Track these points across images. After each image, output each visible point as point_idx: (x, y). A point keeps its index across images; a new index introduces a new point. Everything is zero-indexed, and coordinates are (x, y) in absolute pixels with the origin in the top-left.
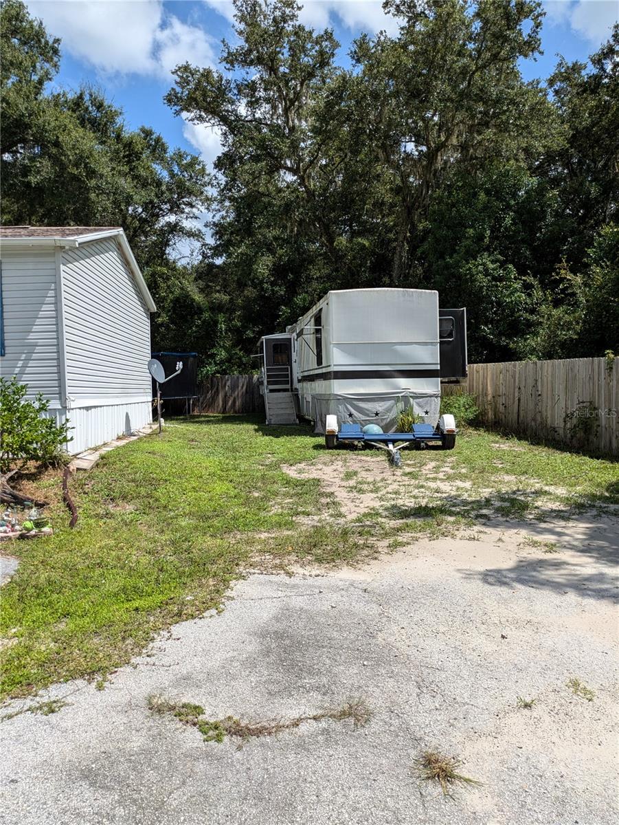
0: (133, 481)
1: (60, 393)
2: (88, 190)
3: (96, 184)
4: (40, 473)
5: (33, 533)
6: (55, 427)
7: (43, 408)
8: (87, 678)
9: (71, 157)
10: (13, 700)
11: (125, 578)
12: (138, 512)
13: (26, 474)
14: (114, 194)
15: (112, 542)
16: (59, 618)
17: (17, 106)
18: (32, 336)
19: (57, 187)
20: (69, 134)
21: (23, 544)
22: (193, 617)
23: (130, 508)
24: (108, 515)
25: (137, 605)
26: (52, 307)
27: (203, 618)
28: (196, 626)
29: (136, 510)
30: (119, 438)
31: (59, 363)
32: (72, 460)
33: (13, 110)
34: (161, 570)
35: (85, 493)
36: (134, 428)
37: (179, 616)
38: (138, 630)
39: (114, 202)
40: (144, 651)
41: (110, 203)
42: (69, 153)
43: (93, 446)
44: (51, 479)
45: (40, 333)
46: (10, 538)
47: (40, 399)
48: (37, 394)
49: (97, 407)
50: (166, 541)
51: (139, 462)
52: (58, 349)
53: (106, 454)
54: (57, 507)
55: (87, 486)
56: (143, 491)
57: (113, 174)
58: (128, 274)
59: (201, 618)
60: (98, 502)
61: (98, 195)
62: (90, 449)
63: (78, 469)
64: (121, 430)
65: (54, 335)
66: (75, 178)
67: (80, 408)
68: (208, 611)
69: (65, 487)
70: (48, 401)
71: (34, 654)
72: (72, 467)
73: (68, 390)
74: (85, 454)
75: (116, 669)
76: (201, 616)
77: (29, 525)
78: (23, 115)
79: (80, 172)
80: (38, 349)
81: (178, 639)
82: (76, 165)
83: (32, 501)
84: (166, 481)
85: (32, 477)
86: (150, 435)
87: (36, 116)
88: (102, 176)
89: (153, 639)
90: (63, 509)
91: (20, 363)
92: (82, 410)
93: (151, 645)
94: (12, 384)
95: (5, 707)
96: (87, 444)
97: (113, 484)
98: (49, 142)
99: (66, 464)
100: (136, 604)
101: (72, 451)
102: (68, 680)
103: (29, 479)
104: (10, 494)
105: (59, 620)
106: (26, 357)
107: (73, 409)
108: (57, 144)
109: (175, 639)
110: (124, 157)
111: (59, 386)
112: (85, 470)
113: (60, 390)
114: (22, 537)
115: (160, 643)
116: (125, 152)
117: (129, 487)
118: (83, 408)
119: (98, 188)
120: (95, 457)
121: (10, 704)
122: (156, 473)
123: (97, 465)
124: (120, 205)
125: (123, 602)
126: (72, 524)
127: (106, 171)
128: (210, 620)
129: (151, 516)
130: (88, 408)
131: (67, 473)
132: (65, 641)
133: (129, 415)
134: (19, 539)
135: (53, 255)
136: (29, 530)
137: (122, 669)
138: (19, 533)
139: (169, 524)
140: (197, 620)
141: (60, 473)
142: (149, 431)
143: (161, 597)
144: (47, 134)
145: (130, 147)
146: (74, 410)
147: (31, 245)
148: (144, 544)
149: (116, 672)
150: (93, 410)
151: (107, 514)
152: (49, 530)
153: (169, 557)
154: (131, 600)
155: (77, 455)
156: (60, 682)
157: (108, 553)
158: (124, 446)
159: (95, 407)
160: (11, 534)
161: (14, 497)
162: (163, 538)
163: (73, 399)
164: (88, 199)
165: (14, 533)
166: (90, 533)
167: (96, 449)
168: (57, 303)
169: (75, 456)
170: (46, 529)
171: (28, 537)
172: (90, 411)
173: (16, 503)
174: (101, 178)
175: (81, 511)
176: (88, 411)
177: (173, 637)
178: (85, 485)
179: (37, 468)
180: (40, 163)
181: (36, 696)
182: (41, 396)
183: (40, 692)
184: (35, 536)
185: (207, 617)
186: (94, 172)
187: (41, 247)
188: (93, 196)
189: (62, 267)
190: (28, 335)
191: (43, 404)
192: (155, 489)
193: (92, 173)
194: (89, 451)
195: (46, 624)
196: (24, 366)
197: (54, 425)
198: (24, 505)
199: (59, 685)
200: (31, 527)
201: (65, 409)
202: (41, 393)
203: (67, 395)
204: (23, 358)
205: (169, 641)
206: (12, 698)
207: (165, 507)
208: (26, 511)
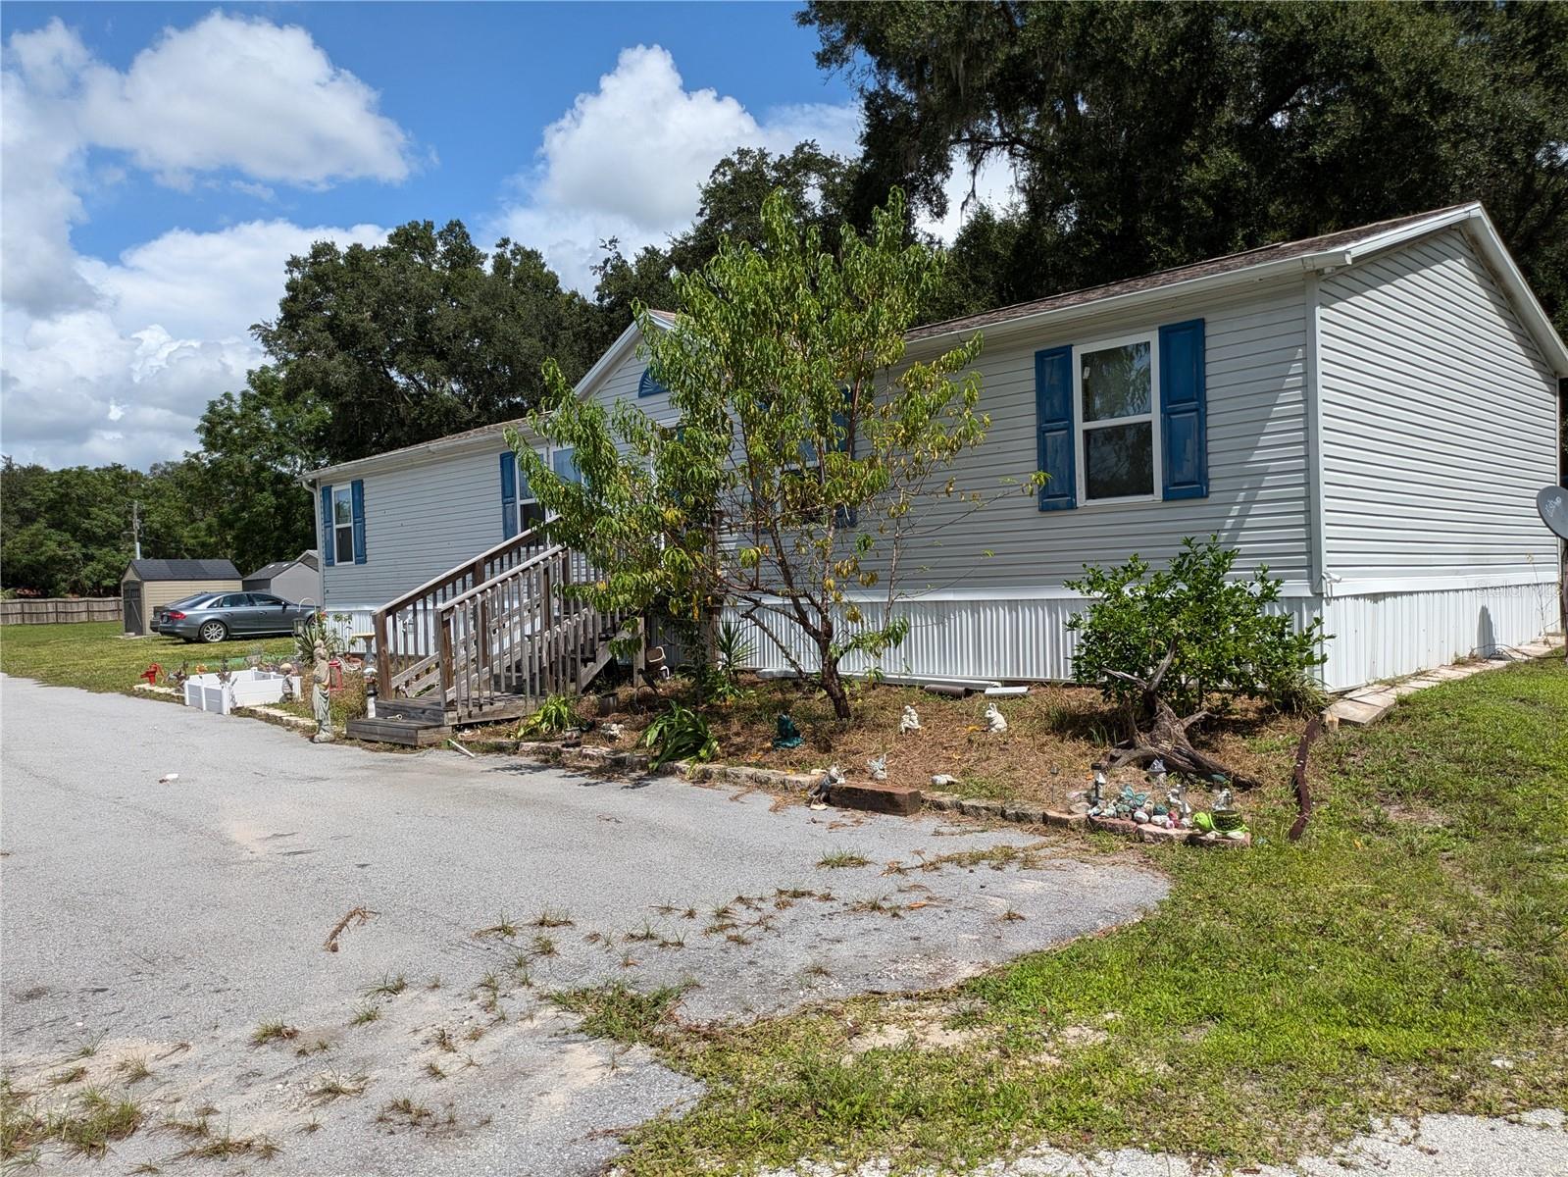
0: (1459, 760)
1: (1309, 567)
2: (1433, 139)
3: (1453, 122)
4: (1263, 721)
5: (1211, 836)
6: (1290, 634)
7: (1268, 596)
8: (1193, 1160)
9: (1397, 83)
10: (1051, 1150)
11: (1364, 972)
12: (1450, 832)
13: (1236, 721)
14: (1497, 131)
15: (1367, 887)
16: (1200, 1017)
17: (1292, 16)
18: (1258, 455)
19: (1368, 152)
20: (1395, 36)
21: (1191, 856)
22: (1489, 1112)
23: (1436, 818)
24: (1380, 826)
25: (1367, 1041)
26: (1298, 395)
27: (1519, 1122)
28: (1491, 1137)
29: (1448, 827)
30: (1459, 663)
31: (1308, 505)
32: (1332, 701)
33: (1285, 26)
34: (1458, 975)
35: (1343, 772)
36: (1503, 640)
37: (1454, 1099)
38: (1343, 1096)
39: (1495, 150)
40: (1338, 1149)
41: (1485, 155)
42: (1393, 75)
43: (1387, 677)
44: (1281, 735)
45: (1272, 450)
46: (1171, 839)
47: (1263, 579)
48: (1258, 569)
49: (1402, 594)
50: (1497, 909)
51: (1484, 719)
52: (1307, 477)
53: (1410, 696)
54: (1276, 791)
55: (1352, 759)
56: (1476, 785)
57: (1496, 91)
58: (1498, 300)
59: (1512, 1122)
60: (1368, 795)
61: (1455, 146)
62: (1381, 682)
63: (1342, 722)
64: (1468, 642)
65: (1300, 450)
66: (1405, 122)
67: (1356, 597)
68: (1540, 1111)
69: (1303, 753)
70: (1278, 582)
71: (1121, 1077)
72: (1331, 715)
73: (1327, 558)
74: (1365, 691)
75: (1258, 1166)
76: (1514, 1117)
77: (1205, 819)
78: (1303, 30)
79: (1417, 106)
80: (1268, 480)
81: (1431, 1153)
82: (1408, 95)
83: (1229, 774)
84: (1544, 769)
85: (1245, 728)
86: (1541, 660)
87: (1329, 23)
88: (1467, 100)
89: (1368, 1131)
90: (1285, 799)
91: (1235, 510)
92: (1361, 601)
93: (1360, 1140)
94: (1210, 550)
95: (1034, 1156)
96: (1373, 670)
97: (1412, 762)
98: (1351, 66)
99: (1319, 709)
100: (1366, 1037)
101: (1332, 685)
102: (1156, 1151)
103: (1236, 732)
104: (1188, 756)
105: (1197, 1022)
106: (1245, 496)
107: (1337, 598)
108: (1370, 65)
109: (1421, 1150)
110: (1526, 42)
111: (1309, 553)
112: (1356, 724)
113: (1310, 560)
114: (1192, 841)
115: (1383, 1145)
116: (1529, 31)
117: (1447, 772)
118: (1364, 596)
119: (1457, 128)
120: (1386, 700)
121: (1042, 1155)
122: (1522, 748)
123: (1389, 717)
124: (1511, 153)
125: (1339, 1024)
126: (1295, 834)
127: (1478, 86)
128: (1535, 1135)
129: (1481, 845)
130: (1376, 597)
131: (1319, 726)
132: (1188, 1070)
133: (1491, 611)
134: (1185, 843)
135: (1300, 290)
136: (1205, 830)
137: (1272, 1170)
138: (1187, 832)
139: (1519, 873)
140: (1499, 1123)
141: (1301, 725)
142: (1544, 650)
143: (1429, 1039)
144: (1350, 52)
145: (1540, 18)
146: (1342, 601)
147: (1257, 280)
148: (1438, 906)
149: (1258, 1172)
150: (1388, 600)
151: (1379, 824)
152: (1242, 837)
153: (1490, 950)
154: (1358, 1026)
155: (1346, 692)
156: (1143, 1149)
157: (1350, 909)
158: (1462, 682)
159: (1395, 594)
160: (1173, 832)
161: (1196, 762)
162: (1493, 901)
163: (1337, 577)
164: (1433, 158)
165: (1179, 831)
166: (1327, 859)
167: (1392, 684)
168: (1308, 387)
169: (1341, 695)
170: (1236, 834)
171: (1202, 843)
172: (1381, 603)
173: (1200, 775)
174: (1467, 106)
175: (1323, 808)
176: (1376, 602)
177: (1421, 1142)
178: (1348, 755)
179: (1259, 711)
180: (1333, 112)
181: (1090, 1157)
182: (1265, 571)
183: (1101, 1154)
184: (1214, 843)
185: (1530, 1125)
186: (1448, 97)
187: (1278, 279)
188: (1444, 149)
189: (1320, 312)
190: (1251, 455)
191: (1269, 588)
192: (1510, 785)
193: (1443, 101)
194: (1376, 686)
195: (1169, 1020)
196: (1243, 515)
197: (1286, 630)
198: (1212, 780)
199: (1139, 1153)
200: (1207, 826)
201: (1318, 597)
202: (1266, 566)
203: (1324, 568)
204: (1239, 500)
205: (1407, 1149)
206: (1051, 1145)
207: (1524, 830)
208: (1216, 791)
